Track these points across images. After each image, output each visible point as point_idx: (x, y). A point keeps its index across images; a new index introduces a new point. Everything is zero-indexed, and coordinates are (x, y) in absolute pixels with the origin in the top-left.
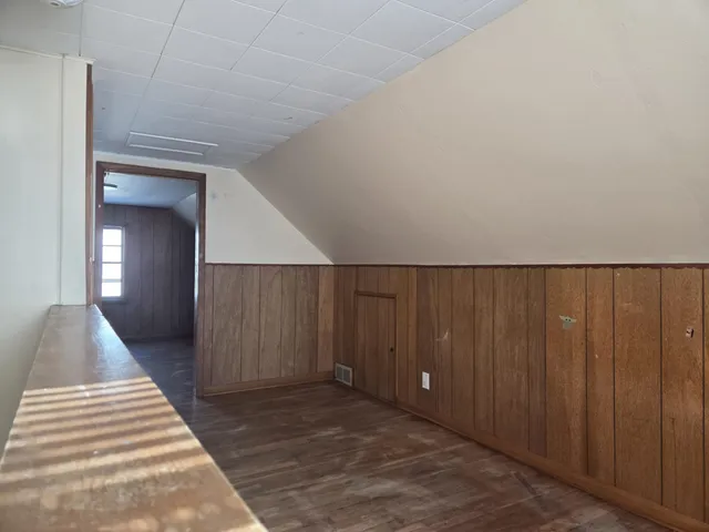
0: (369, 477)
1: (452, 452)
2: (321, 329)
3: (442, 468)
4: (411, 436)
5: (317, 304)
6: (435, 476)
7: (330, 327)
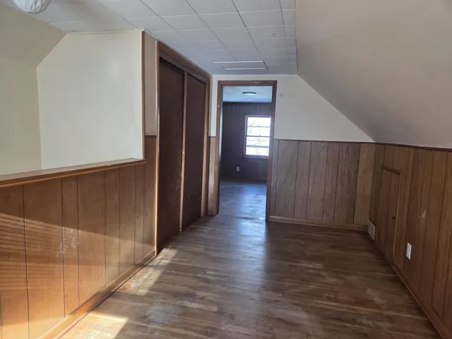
0: (294, 304)
1: (388, 317)
2: (359, 191)
3: (362, 324)
4: (369, 291)
5: (357, 171)
6: (346, 327)
7: (368, 191)
